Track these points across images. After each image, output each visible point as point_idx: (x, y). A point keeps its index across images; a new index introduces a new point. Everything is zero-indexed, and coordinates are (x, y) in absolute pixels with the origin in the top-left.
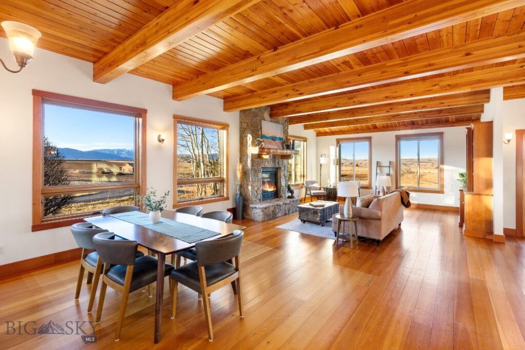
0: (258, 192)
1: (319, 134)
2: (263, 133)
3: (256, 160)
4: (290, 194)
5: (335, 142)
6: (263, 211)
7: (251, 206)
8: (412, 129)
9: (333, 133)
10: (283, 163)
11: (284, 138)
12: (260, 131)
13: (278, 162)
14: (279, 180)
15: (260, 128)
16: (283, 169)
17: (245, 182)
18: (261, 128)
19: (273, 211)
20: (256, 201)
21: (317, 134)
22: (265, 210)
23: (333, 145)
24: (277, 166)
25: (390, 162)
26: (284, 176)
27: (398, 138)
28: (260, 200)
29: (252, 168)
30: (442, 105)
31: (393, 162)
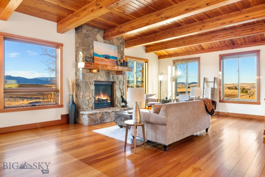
0: (89, 101)
1: (160, 57)
2: (94, 52)
3: (87, 74)
4: (124, 104)
5: (172, 63)
6: (89, 117)
7: (81, 112)
8: (232, 49)
9: (170, 55)
10: (118, 78)
11: (119, 57)
12: (92, 50)
13: (113, 77)
14: (114, 92)
15: (91, 47)
16: (118, 82)
17: (79, 93)
18: (93, 48)
19: (100, 118)
20: (87, 108)
21: (159, 57)
22: (92, 117)
23: (170, 65)
24: (112, 80)
25: (215, 78)
26: (120, 88)
27: (222, 57)
28: (92, 108)
29: (83, 81)
30: (248, 18)
31: (217, 78)
